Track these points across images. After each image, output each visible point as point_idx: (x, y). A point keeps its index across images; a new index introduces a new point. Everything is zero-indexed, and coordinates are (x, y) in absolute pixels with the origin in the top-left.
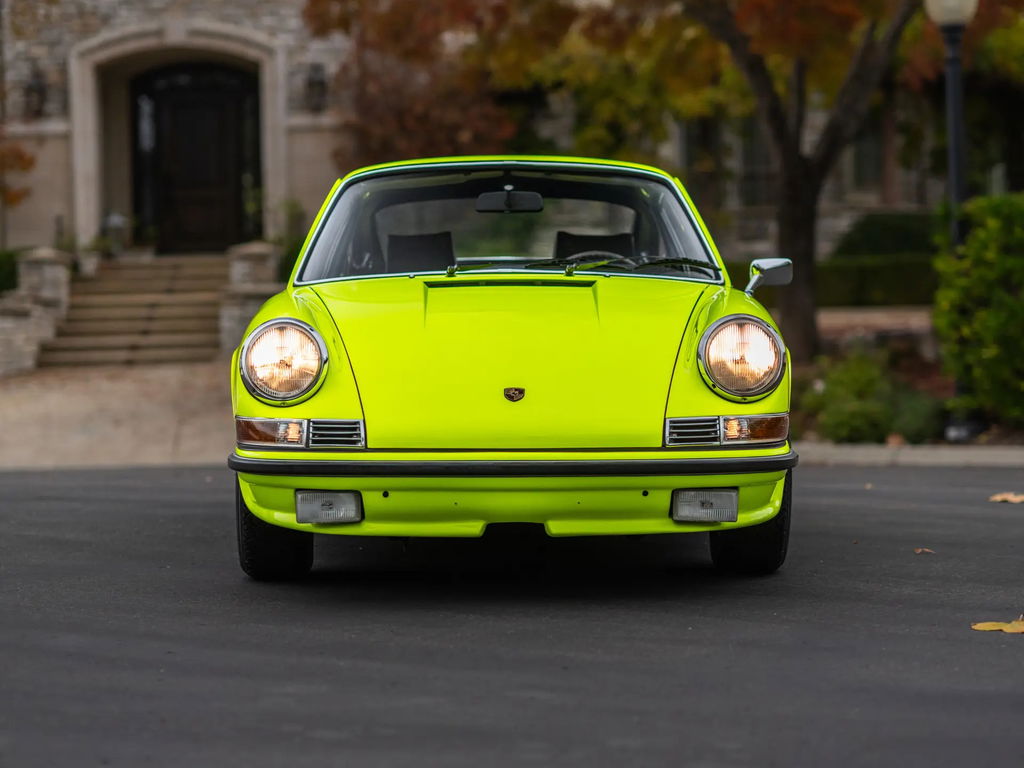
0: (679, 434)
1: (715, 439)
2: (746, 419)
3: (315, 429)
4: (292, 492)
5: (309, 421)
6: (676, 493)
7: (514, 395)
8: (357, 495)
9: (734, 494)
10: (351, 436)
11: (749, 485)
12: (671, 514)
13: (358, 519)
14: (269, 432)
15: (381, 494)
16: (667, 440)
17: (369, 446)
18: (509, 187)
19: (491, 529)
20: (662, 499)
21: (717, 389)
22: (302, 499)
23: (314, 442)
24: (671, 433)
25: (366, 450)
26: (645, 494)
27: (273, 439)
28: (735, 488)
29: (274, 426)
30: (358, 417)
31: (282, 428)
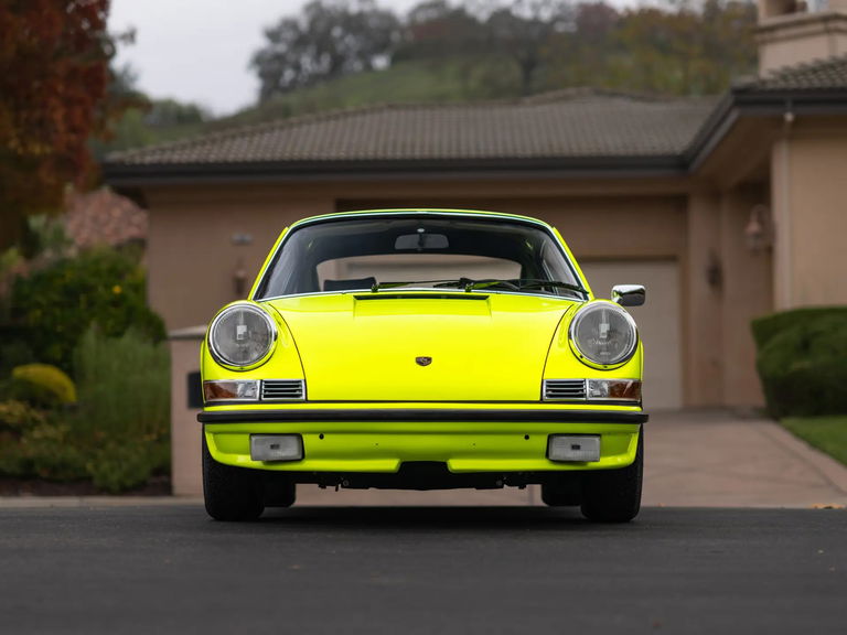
0: (554, 391)
1: (582, 396)
2: (606, 382)
3: (266, 386)
4: (247, 437)
5: (262, 381)
6: (551, 437)
7: (424, 361)
8: (299, 436)
9: (597, 439)
10: (295, 391)
11: (609, 433)
12: (547, 455)
13: (300, 457)
14: (230, 390)
15: (318, 436)
16: (544, 394)
17: (309, 399)
18: (421, 230)
19: (405, 466)
20: (539, 442)
21: (584, 360)
22: (256, 441)
23: (265, 396)
24: (547, 391)
25: (307, 401)
26: (527, 437)
27: (233, 396)
28: (598, 435)
29: (234, 385)
30: (301, 377)
31: (240, 387)
